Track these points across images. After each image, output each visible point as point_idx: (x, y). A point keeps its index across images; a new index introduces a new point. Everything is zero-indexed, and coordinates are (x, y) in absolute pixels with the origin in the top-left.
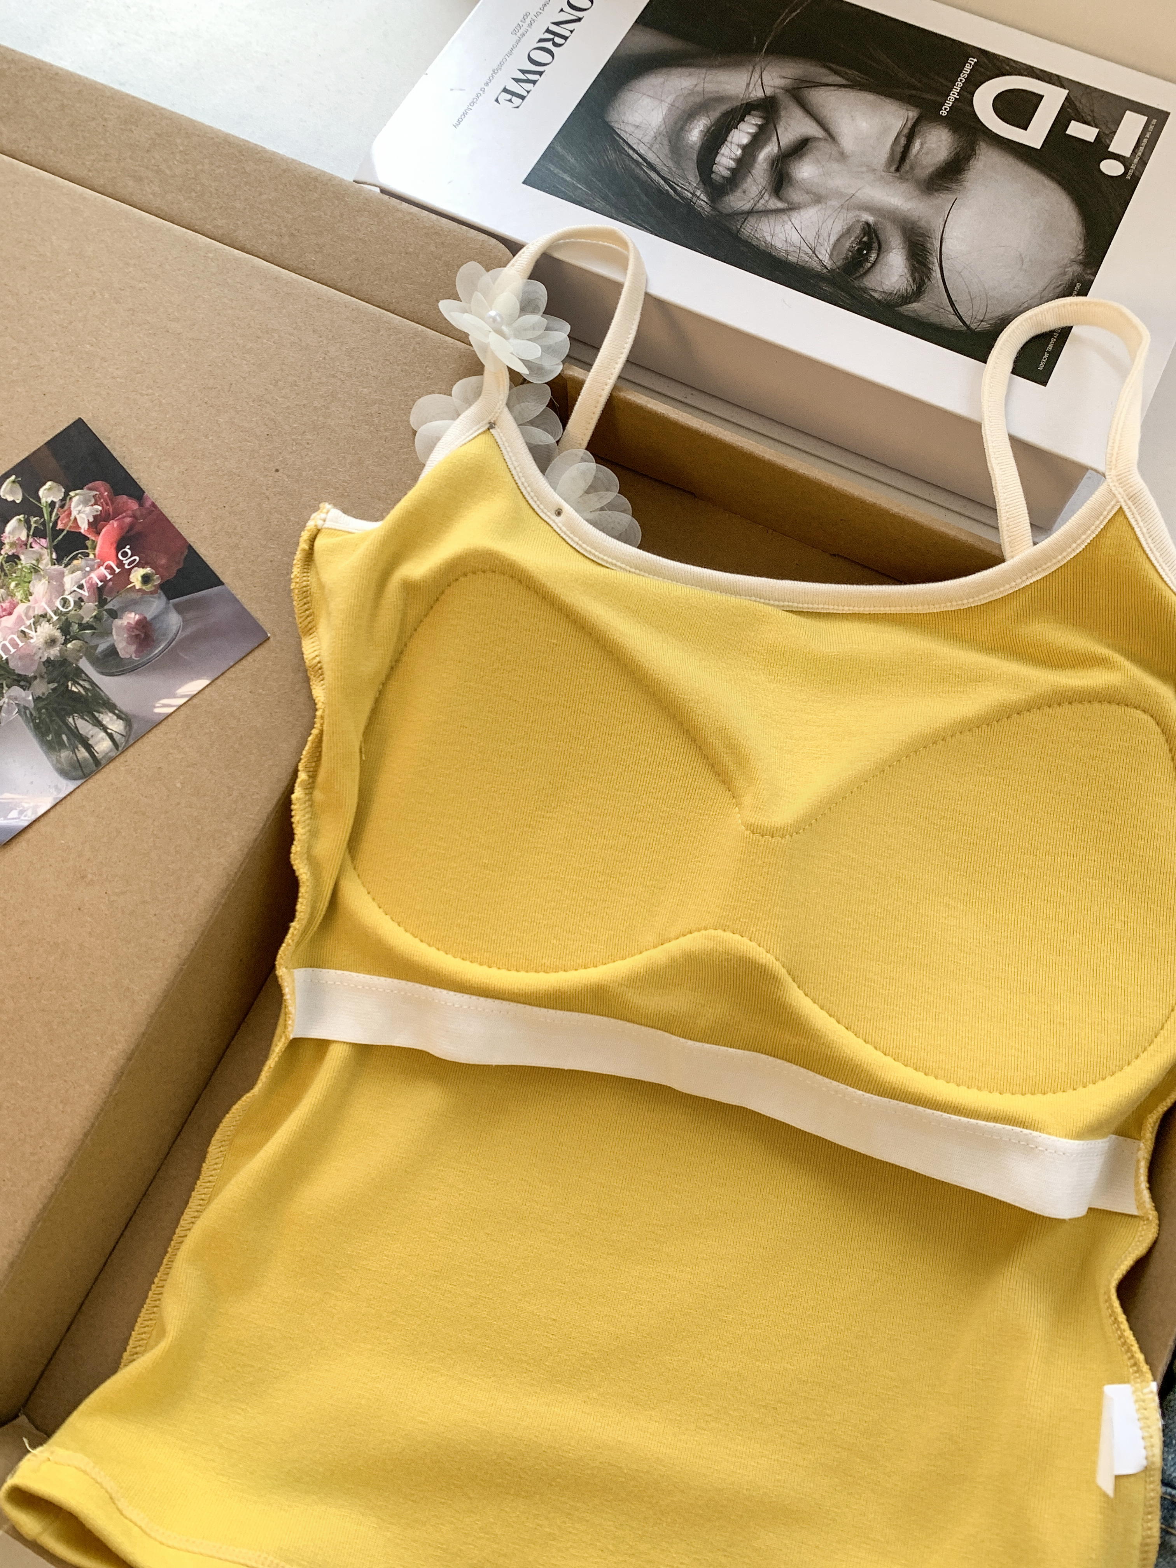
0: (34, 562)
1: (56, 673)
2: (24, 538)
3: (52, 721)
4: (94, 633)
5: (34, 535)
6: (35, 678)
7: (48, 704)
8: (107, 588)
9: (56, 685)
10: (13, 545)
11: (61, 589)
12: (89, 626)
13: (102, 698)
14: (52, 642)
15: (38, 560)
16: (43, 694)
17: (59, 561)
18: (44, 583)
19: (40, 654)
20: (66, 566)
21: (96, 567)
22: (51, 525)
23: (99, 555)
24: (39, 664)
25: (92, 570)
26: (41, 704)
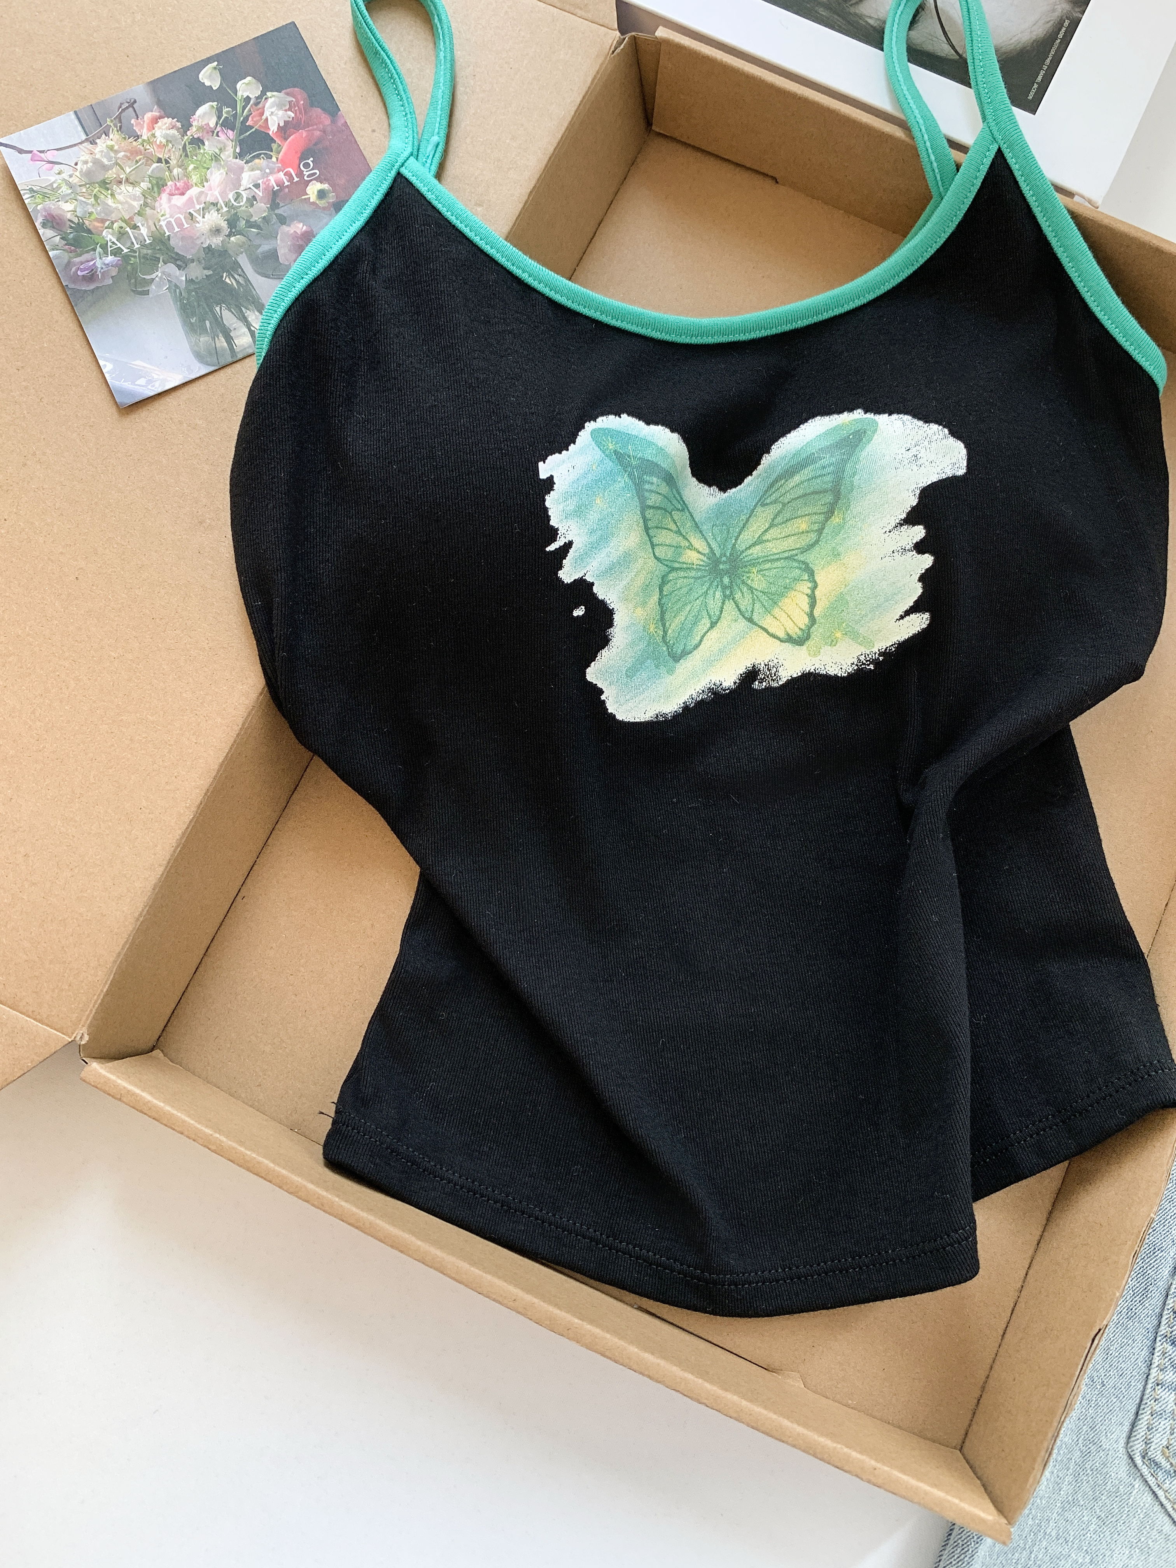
0: (217, 151)
1: (214, 261)
2: (212, 124)
3: (199, 306)
4: (258, 234)
5: (222, 125)
6: (193, 261)
7: (199, 288)
8: (282, 194)
9: (211, 272)
10: (200, 128)
11: (237, 183)
12: (255, 225)
13: (253, 297)
14: (217, 231)
15: (220, 149)
16: (197, 278)
17: (241, 156)
18: (222, 174)
19: (202, 240)
20: (247, 162)
21: (276, 170)
22: (242, 118)
23: (282, 161)
24: (199, 249)
25: (271, 173)
26: (192, 287)
